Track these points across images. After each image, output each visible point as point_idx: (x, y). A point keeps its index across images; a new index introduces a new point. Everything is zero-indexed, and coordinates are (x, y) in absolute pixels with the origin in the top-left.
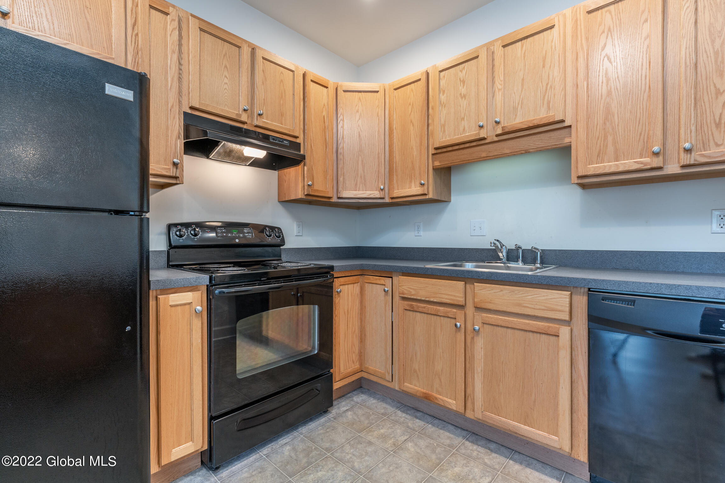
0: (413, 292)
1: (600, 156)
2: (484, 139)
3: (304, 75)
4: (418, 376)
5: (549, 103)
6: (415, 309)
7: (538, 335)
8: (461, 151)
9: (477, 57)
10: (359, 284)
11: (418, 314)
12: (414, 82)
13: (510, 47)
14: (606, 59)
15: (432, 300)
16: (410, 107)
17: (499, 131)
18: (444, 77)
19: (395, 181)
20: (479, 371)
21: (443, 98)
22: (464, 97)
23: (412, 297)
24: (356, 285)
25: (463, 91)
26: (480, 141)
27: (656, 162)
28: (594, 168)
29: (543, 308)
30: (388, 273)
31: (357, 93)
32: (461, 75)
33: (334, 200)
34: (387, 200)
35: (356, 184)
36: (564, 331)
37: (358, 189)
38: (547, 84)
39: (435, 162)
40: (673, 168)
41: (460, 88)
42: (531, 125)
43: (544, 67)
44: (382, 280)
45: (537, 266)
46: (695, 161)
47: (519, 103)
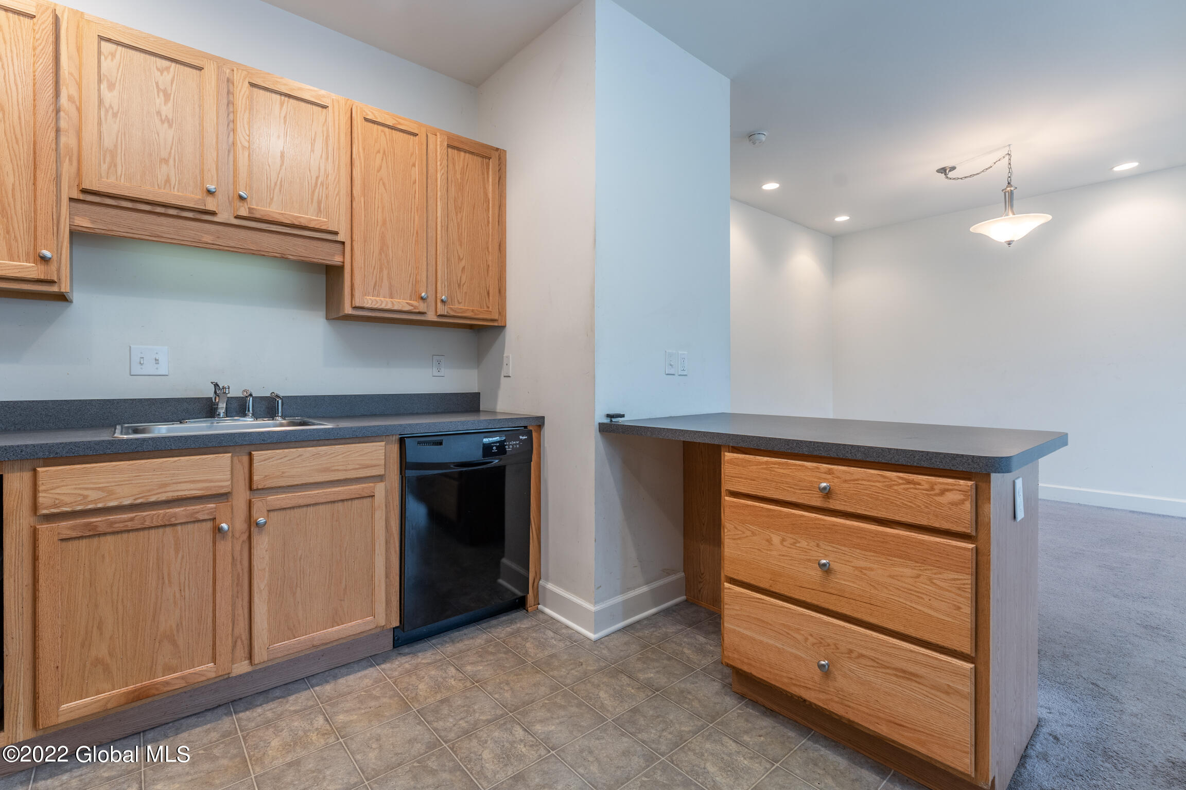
0: (94, 495)
1: (376, 290)
2: (213, 213)
5: (319, 203)
8: (154, 217)
9: (199, 68)
13: (261, 92)
14: (381, 183)
17: (244, 212)
20: (262, 587)
22: (168, 121)
25: (167, 110)
26: (203, 215)
27: (422, 307)
28: (369, 301)
36: (380, 489)
38: (317, 178)
39: (76, 218)
41: (158, 101)
45: (279, 420)
46: (447, 312)
47: (276, 184)
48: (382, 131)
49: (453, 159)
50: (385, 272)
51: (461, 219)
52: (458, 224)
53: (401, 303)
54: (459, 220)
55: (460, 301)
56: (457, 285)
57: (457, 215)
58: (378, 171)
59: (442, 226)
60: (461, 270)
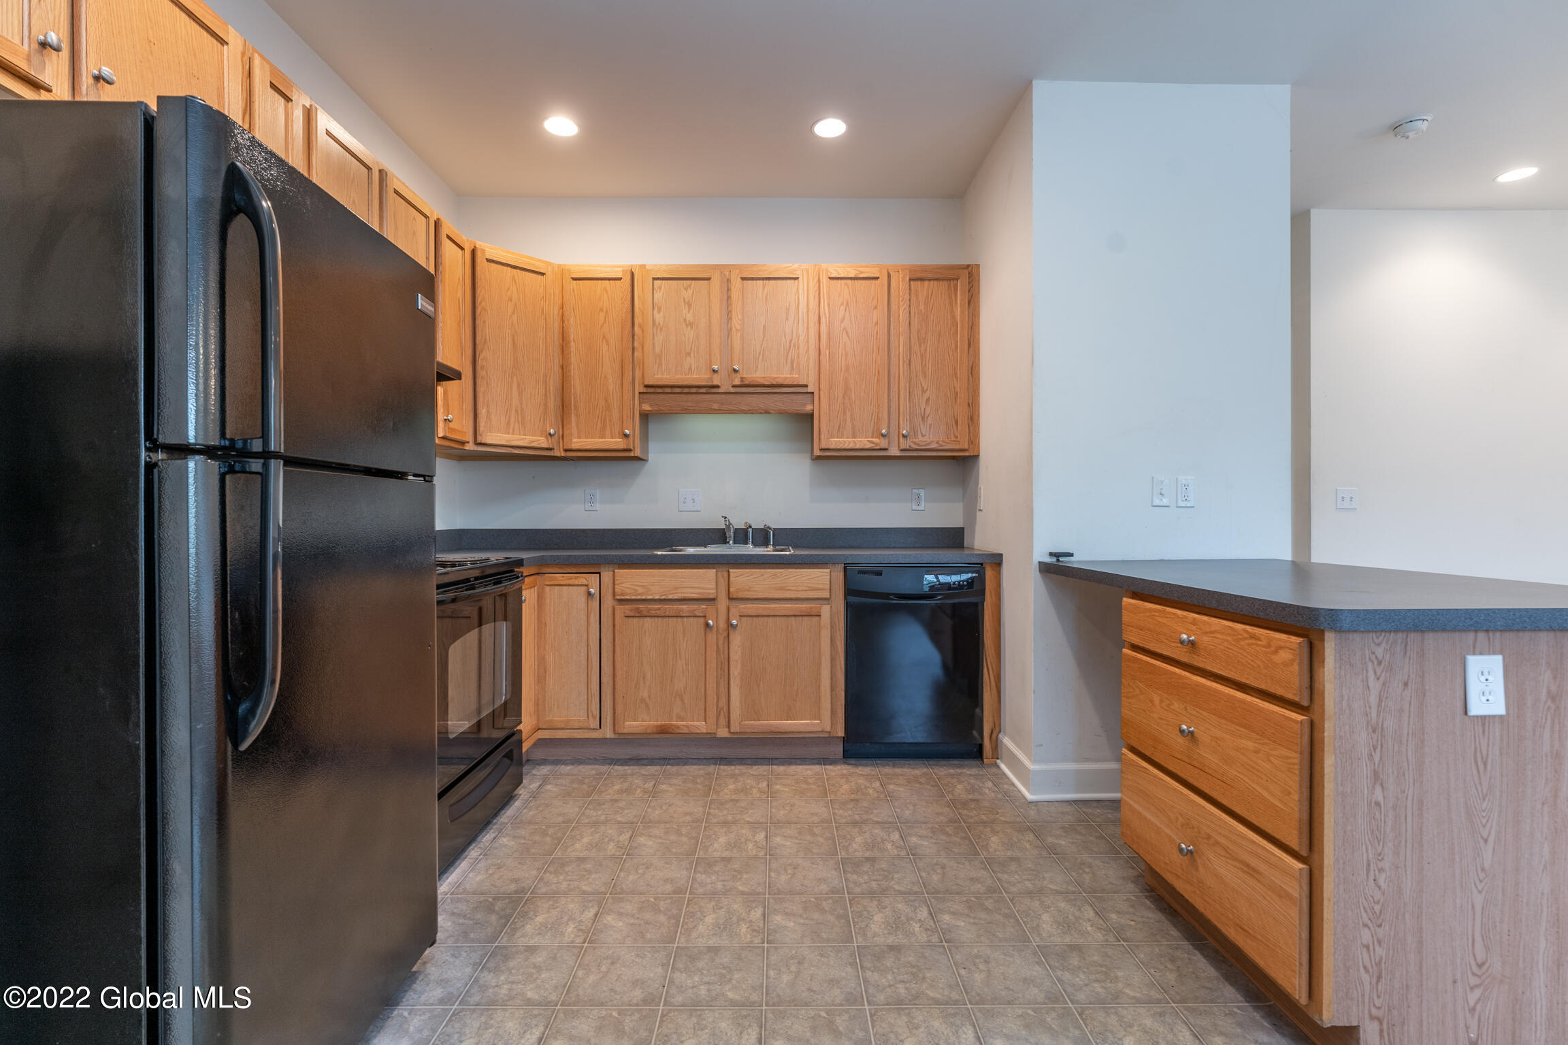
0: (640, 590)
1: (840, 431)
2: (718, 387)
3: (437, 224)
4: (647, 706)
5: (792, 362)
6: (645, 613)
7: (801, 618)
8: (683, 396)
9: (709, 279)
10: (536, 588)
11: (648, 619)
12: (609, 279)
13: (750, 282)
14: (844, 332)
15: (670, 597)
16: (602, 315)
17: (737, 382)
18: (660, 288)
19: (573, 424)
20: (736, 673)
21: (659, 317)
22: (690, 325)
23: (639, 597)
24: (532, 590)
25: (689, 317)
26: (712, 388)
27: (883, 443)
28: (835, 442)
29: (807, 589)
30: (593, 566)
31: (509, 269)
32: (687, 294)
33: (470, 447)
34: (559, 452)
35: (508, 423)
36: (825, 610)
37: (511, 431)
38: (791, 341)
39: (643, 405)
40: (894, 451)
41: (684, 311)
42: (775, 383)
43: (787, 319)
44: (582, 579)
45: (771, 547)
46: (910, 446)
47: (760, 354)
48: (845, 284)
49: (916, 291)
50: (848, 414)
51: (925, 350)
52: (922, 356)
53: (863, 442)
54: (922, 351)
55: (924, 434)
56: (920, 418)
57: (920, 346)
58: (842, 322)
59: (904, 361)
60: (925, 401)
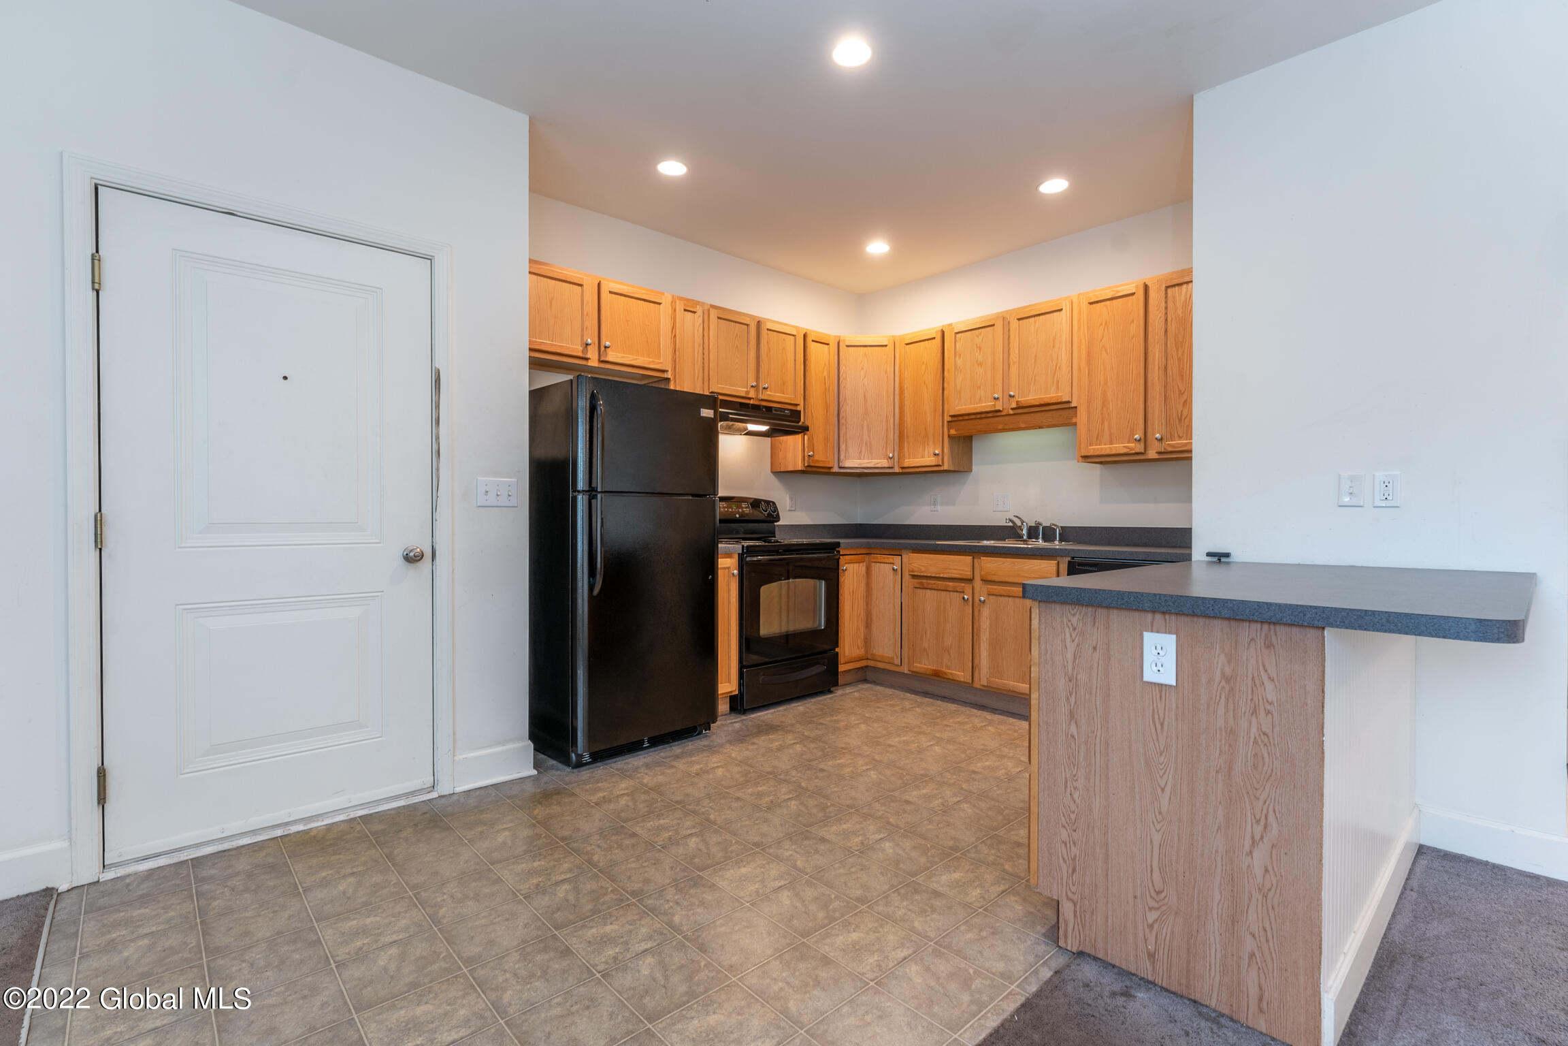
0: (923, 569)
1: (1098, 439)
2: (1000, 411)
3: (805, 336)
4: (928, 654)
5: (1058, 382)
6: (925, 586)
8: (977, 420)
9: (994, 325)
10: (865, 563)
11: (929, 591)
12: (928, 340)
13: (1024, 321)
14: (1103, 349)
15: (942, 575)
16: (923, 367)
17: (1014, 405)
18: (960, 339)
19: (906, 449)
20: (985, 640)
21: (959, 362)
22: (980, 364)
23: (922, 574)
24: (861, 564)
25: (980, 358)
26: (996, 413)
27: (1140, 448)
28: (1093, 450)
30: (897, 551)
31: (862, 348)
32: (978, 341)
33: (836, 469)
34: (897, 470)
35: (861, 452)
37: (862, 457)
38: (1057, 364)
39: (951, 431)
40: (1151, 454)
41: (977, 354)
42: (1042, 403)
43: (1054, 347)
44: (890, 559)
45: (1057, 543)
46: (1165, 449)
47: (1032, 379)
48: (1105, 305)
49: (1174, 297)
50: (1106, 423)
51: (1183, 355)
52: (1179, 360)
53: (1119, 447)
54: (1180, 353)
55: (1181, 435)
56: (1177, 420)
57: (1177, 350)
58: (1101, 340)
59: (1159, 368)
60: (1182, 404)
